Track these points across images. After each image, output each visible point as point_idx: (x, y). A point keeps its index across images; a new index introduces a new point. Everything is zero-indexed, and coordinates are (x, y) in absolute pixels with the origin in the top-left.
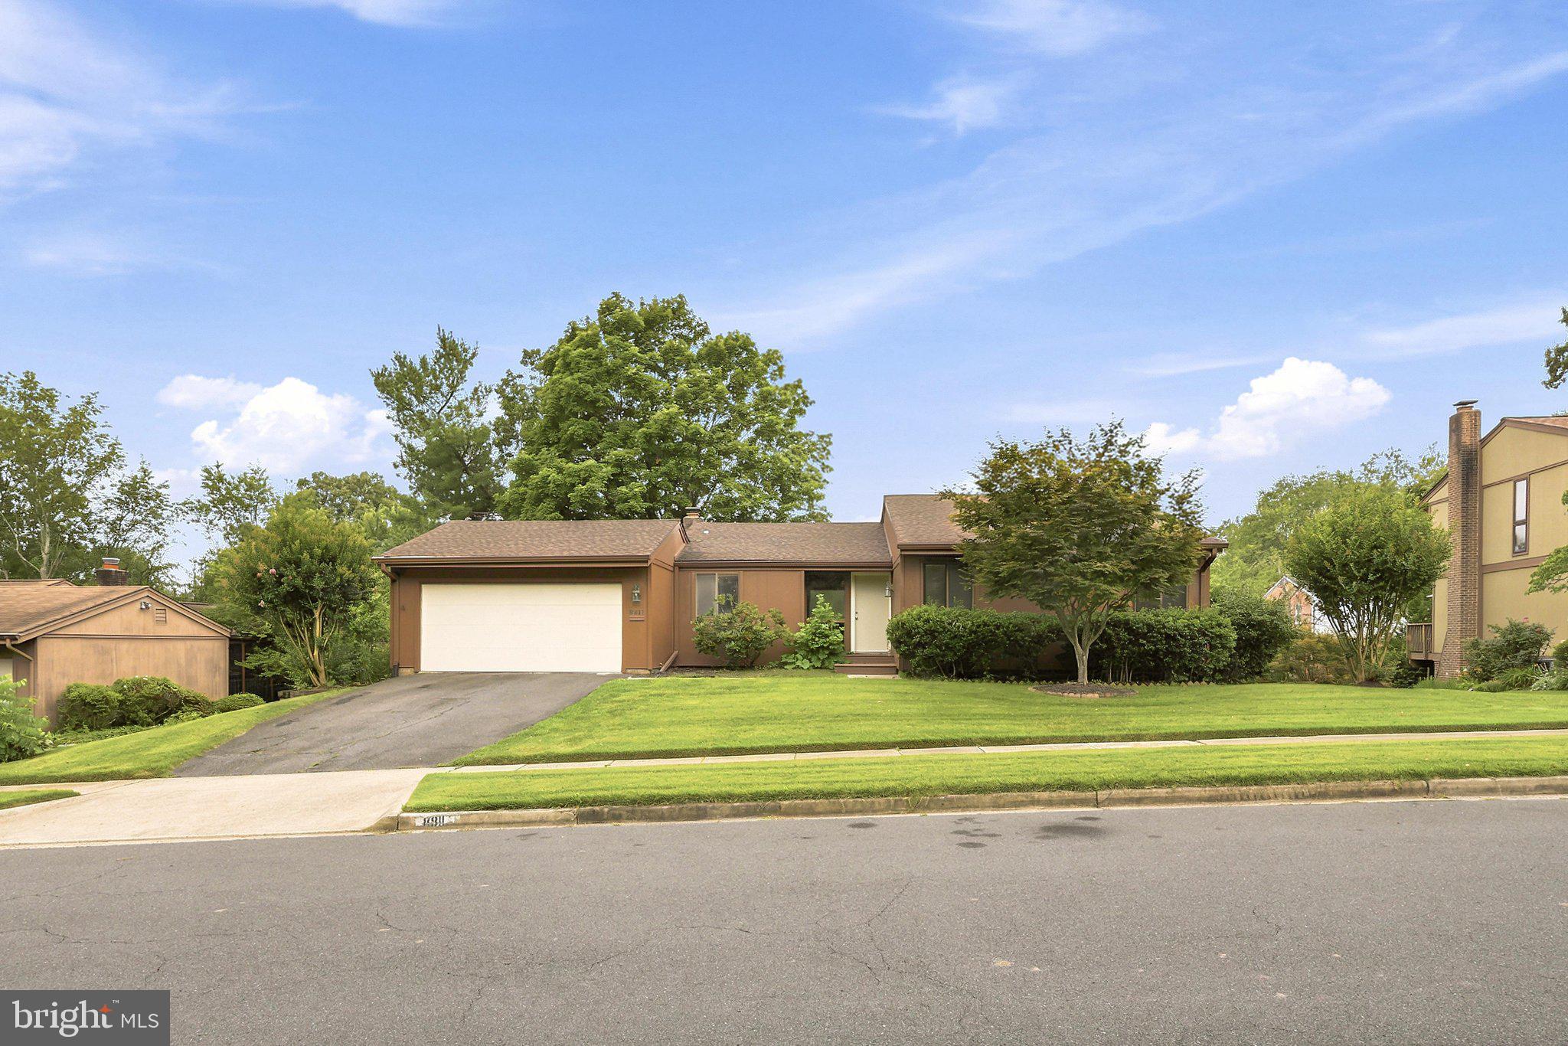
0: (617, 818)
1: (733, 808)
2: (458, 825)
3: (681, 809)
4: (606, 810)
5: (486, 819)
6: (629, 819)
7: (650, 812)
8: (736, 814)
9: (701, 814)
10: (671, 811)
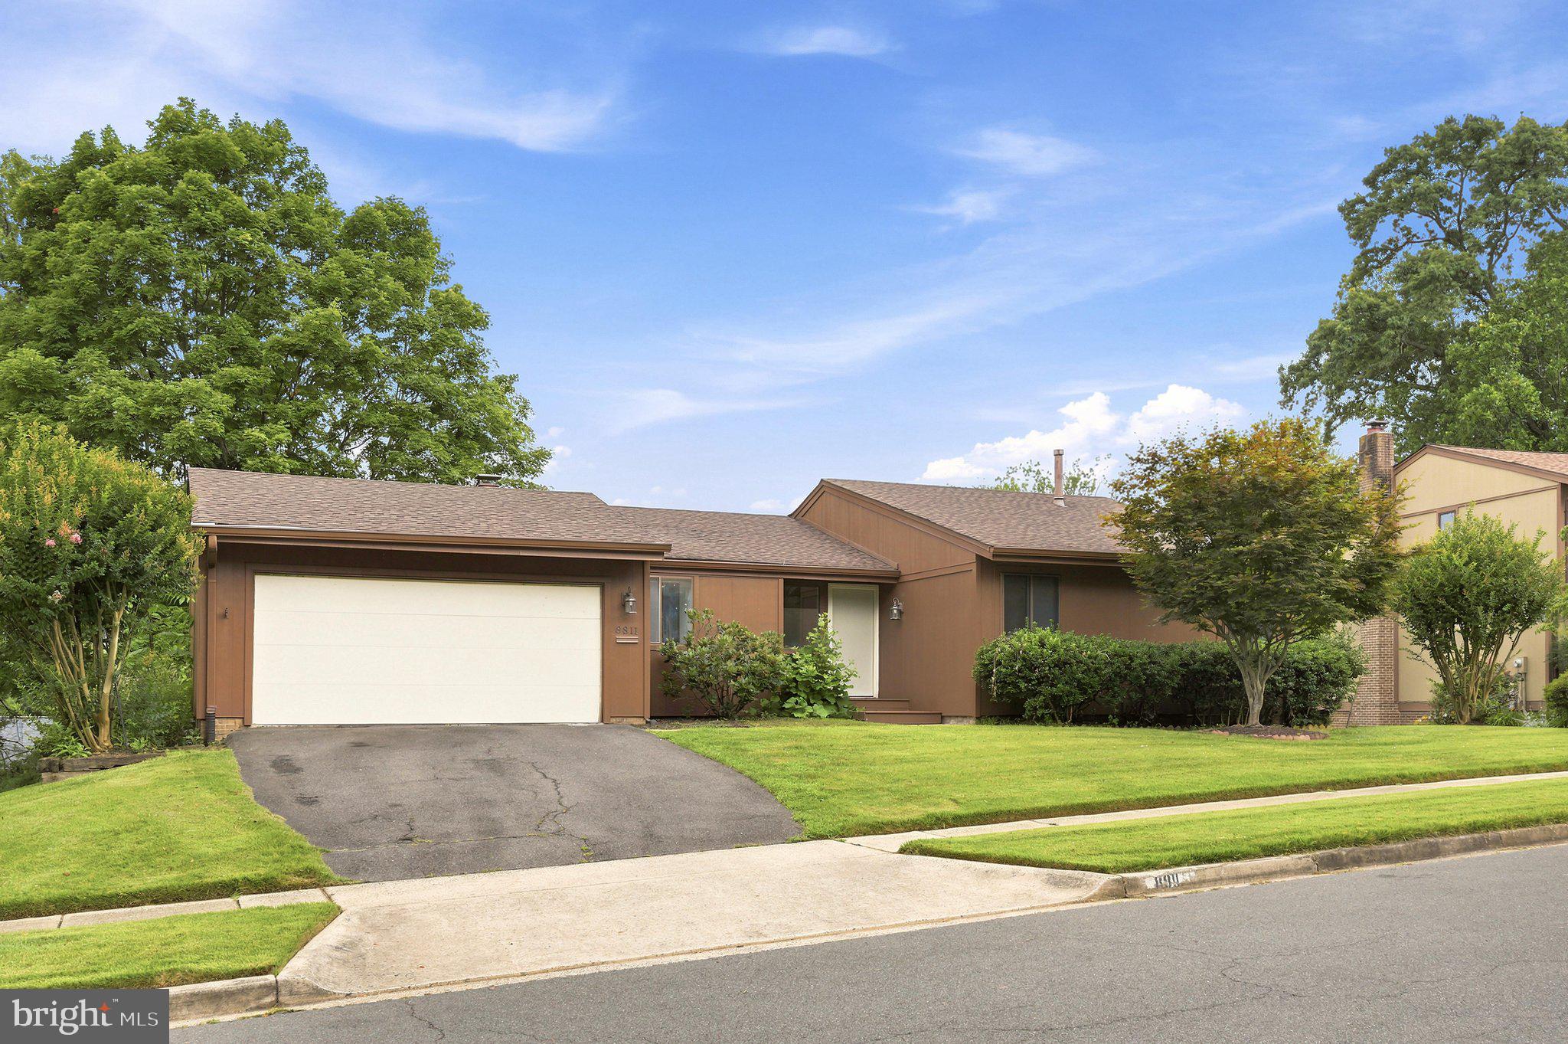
0: (1357, 862)
1: (1463, 842)
2: (1194, 883)
3: (1415, 847)
4: (1344, 853)
5: (1223, 873)
6: (1370, 862)
7: (1387, 851)
8: (1466, 848)
9: (1434, 852)
10: (1408, 849)
